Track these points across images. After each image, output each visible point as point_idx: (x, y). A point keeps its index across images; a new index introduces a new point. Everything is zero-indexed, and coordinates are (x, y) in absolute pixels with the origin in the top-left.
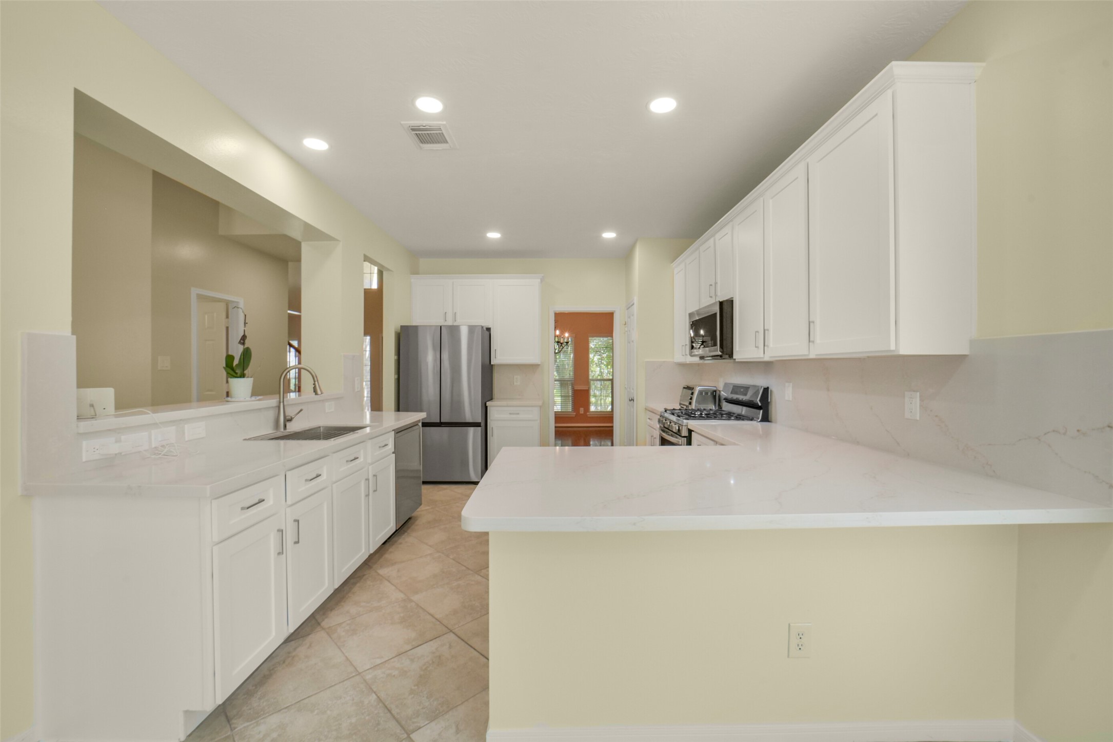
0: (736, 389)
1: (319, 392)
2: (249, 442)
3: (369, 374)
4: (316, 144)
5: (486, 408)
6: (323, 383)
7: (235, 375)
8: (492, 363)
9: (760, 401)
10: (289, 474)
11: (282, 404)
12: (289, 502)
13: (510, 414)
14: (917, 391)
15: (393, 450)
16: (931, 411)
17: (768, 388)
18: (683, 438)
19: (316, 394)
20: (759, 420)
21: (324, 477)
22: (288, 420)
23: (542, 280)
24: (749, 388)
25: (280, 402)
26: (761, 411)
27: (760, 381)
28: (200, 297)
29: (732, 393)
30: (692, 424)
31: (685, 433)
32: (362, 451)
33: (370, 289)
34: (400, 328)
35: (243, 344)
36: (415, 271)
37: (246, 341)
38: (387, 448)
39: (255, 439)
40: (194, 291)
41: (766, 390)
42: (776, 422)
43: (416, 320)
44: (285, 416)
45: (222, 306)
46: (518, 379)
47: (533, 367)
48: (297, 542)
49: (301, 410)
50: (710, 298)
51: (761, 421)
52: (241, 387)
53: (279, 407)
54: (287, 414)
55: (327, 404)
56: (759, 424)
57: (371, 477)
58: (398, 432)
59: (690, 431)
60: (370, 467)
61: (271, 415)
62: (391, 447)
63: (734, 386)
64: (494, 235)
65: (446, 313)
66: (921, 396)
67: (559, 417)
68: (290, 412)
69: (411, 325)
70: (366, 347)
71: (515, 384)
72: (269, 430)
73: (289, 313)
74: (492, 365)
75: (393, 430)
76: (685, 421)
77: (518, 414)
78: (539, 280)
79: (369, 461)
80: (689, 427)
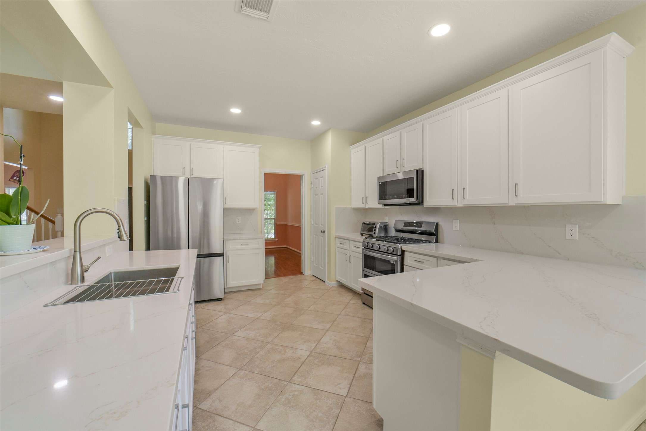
0: (407, 224)
7: (11, 220)
9: (435, 231)
11: (78, 253)
14: (577, 224)
16: (588, 235)
17: (438, 223)
18: (399, 256)
20: (434, 242)
24: (422, 223)
25: (75, 251)
26: (435, 237)
27: (432, 219)
29: (404, 226)
30: (405, 247)
31: (399, 253)
41: (437, 224)
42: (443, 243)
47: (251, 211)
49: (99, 258)
50: (396, 168)
59: (403, 252)
63: (405, 222)
64: (236, 111)
65: (184, 168)
66: (579, 227)
67: (268, 242)
71: (237, 223)
76: (400, 245)
80: (402, 249)
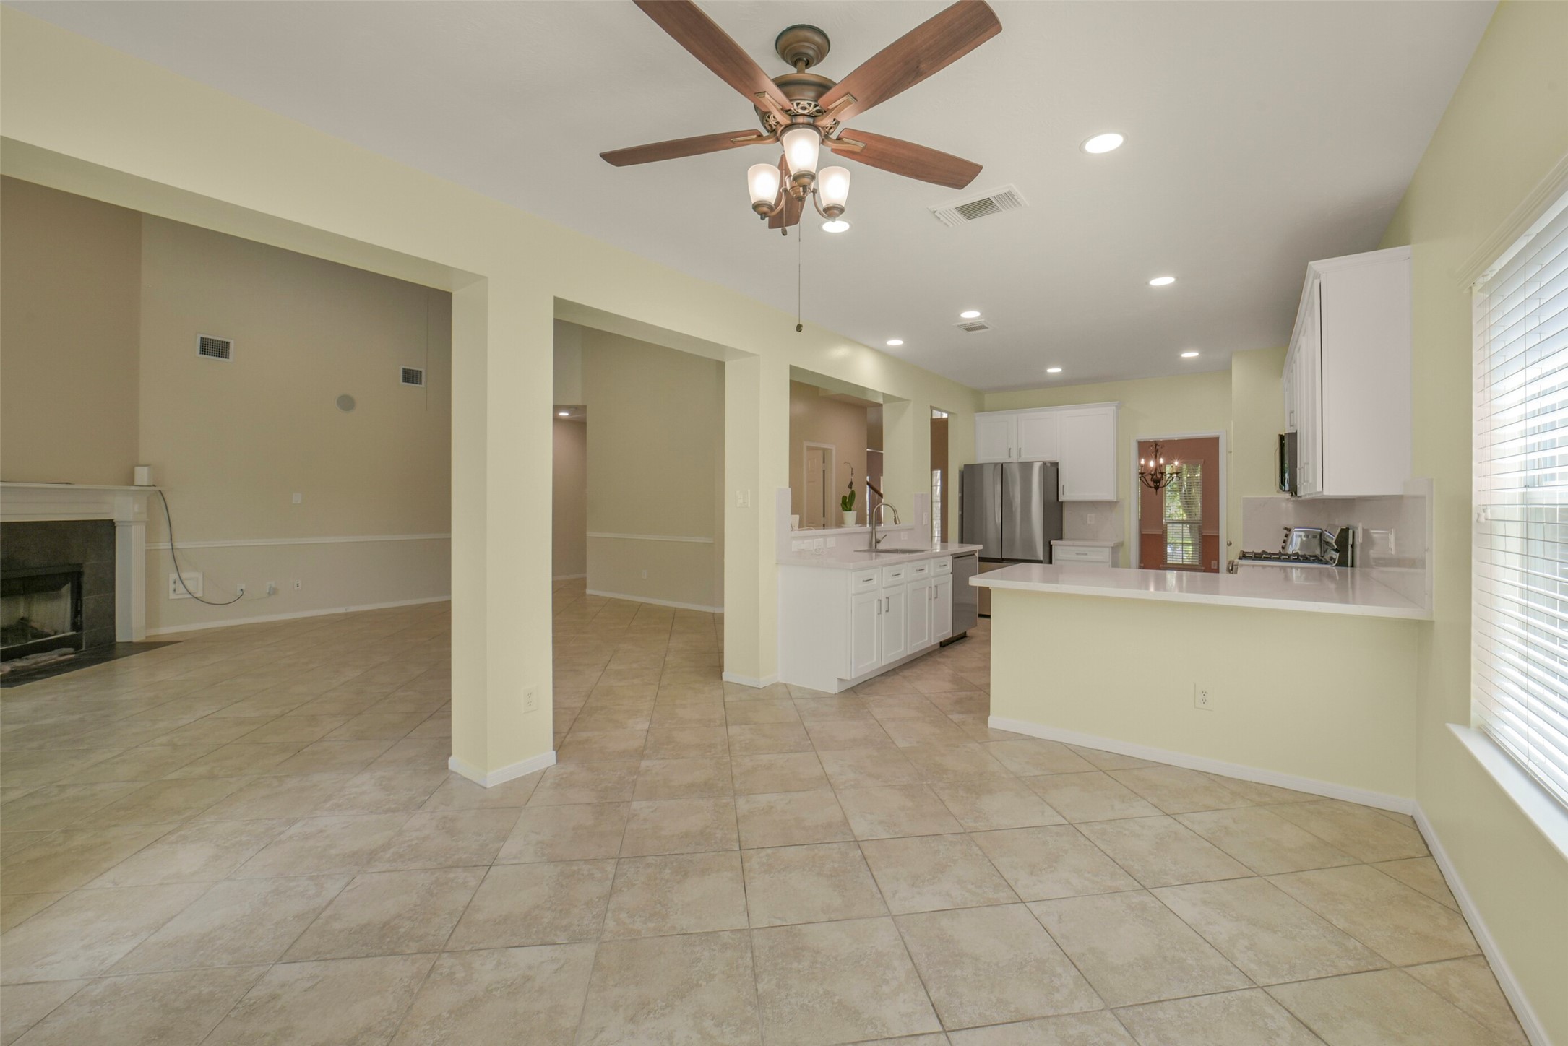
1: (898, 522)
2: (858, 553)
3: (939, 512)
4: (895, 343)
5: (1051, 546)
6: (901, 516)
8: (1060, 500)
10: (884, 568)
12: (884, 586)
13: (1077, 554)
15: (951, 571)
19: (896, 524)
21: (902, 576)
22: (878, 542)
23: (1118, 407)
28: (810, 448)
32: (927, 566)
33: (941, 418)
34: (963, 467)
35: (851, 488)
36: (980, 409)
37: (853, 486)
38: (946, 568)
39: (861, 551)
40: (805, 444)
43: (980, 459)
44: (876, 539)
45: (820, 453)
46: (1091, 518)
48: (887, 611)
51: (1337, 565)
52: (850, 517)
53: (872, 532)
54: (877, 537)
55: (902, 533)
56: (1334, 568)
57: (933, 586)
58: (956, 557)
60: (933, 580)
61: (867, 537)
62: (949, 567)
68: (879, 536)
69: (977, 463)
70: (937, 482)
72: (866, 548)
73: (868, 451)
74: (1062, 503)
75: (951, 555)
77: (1086, 554)
78: (1114, 408)
79: (932, 574)
